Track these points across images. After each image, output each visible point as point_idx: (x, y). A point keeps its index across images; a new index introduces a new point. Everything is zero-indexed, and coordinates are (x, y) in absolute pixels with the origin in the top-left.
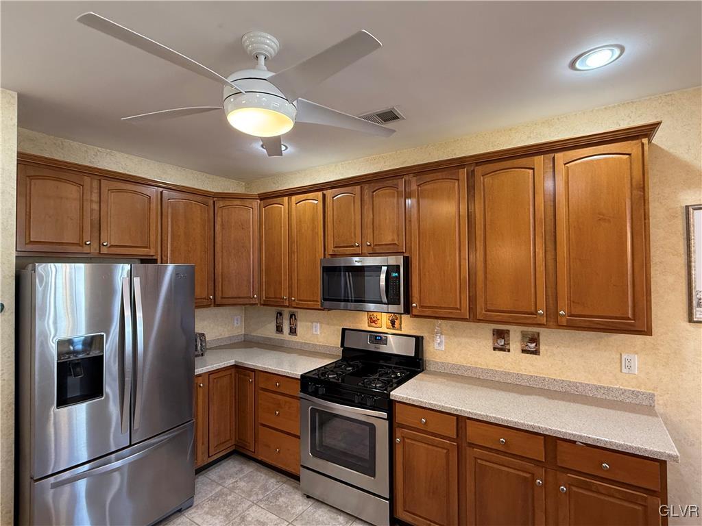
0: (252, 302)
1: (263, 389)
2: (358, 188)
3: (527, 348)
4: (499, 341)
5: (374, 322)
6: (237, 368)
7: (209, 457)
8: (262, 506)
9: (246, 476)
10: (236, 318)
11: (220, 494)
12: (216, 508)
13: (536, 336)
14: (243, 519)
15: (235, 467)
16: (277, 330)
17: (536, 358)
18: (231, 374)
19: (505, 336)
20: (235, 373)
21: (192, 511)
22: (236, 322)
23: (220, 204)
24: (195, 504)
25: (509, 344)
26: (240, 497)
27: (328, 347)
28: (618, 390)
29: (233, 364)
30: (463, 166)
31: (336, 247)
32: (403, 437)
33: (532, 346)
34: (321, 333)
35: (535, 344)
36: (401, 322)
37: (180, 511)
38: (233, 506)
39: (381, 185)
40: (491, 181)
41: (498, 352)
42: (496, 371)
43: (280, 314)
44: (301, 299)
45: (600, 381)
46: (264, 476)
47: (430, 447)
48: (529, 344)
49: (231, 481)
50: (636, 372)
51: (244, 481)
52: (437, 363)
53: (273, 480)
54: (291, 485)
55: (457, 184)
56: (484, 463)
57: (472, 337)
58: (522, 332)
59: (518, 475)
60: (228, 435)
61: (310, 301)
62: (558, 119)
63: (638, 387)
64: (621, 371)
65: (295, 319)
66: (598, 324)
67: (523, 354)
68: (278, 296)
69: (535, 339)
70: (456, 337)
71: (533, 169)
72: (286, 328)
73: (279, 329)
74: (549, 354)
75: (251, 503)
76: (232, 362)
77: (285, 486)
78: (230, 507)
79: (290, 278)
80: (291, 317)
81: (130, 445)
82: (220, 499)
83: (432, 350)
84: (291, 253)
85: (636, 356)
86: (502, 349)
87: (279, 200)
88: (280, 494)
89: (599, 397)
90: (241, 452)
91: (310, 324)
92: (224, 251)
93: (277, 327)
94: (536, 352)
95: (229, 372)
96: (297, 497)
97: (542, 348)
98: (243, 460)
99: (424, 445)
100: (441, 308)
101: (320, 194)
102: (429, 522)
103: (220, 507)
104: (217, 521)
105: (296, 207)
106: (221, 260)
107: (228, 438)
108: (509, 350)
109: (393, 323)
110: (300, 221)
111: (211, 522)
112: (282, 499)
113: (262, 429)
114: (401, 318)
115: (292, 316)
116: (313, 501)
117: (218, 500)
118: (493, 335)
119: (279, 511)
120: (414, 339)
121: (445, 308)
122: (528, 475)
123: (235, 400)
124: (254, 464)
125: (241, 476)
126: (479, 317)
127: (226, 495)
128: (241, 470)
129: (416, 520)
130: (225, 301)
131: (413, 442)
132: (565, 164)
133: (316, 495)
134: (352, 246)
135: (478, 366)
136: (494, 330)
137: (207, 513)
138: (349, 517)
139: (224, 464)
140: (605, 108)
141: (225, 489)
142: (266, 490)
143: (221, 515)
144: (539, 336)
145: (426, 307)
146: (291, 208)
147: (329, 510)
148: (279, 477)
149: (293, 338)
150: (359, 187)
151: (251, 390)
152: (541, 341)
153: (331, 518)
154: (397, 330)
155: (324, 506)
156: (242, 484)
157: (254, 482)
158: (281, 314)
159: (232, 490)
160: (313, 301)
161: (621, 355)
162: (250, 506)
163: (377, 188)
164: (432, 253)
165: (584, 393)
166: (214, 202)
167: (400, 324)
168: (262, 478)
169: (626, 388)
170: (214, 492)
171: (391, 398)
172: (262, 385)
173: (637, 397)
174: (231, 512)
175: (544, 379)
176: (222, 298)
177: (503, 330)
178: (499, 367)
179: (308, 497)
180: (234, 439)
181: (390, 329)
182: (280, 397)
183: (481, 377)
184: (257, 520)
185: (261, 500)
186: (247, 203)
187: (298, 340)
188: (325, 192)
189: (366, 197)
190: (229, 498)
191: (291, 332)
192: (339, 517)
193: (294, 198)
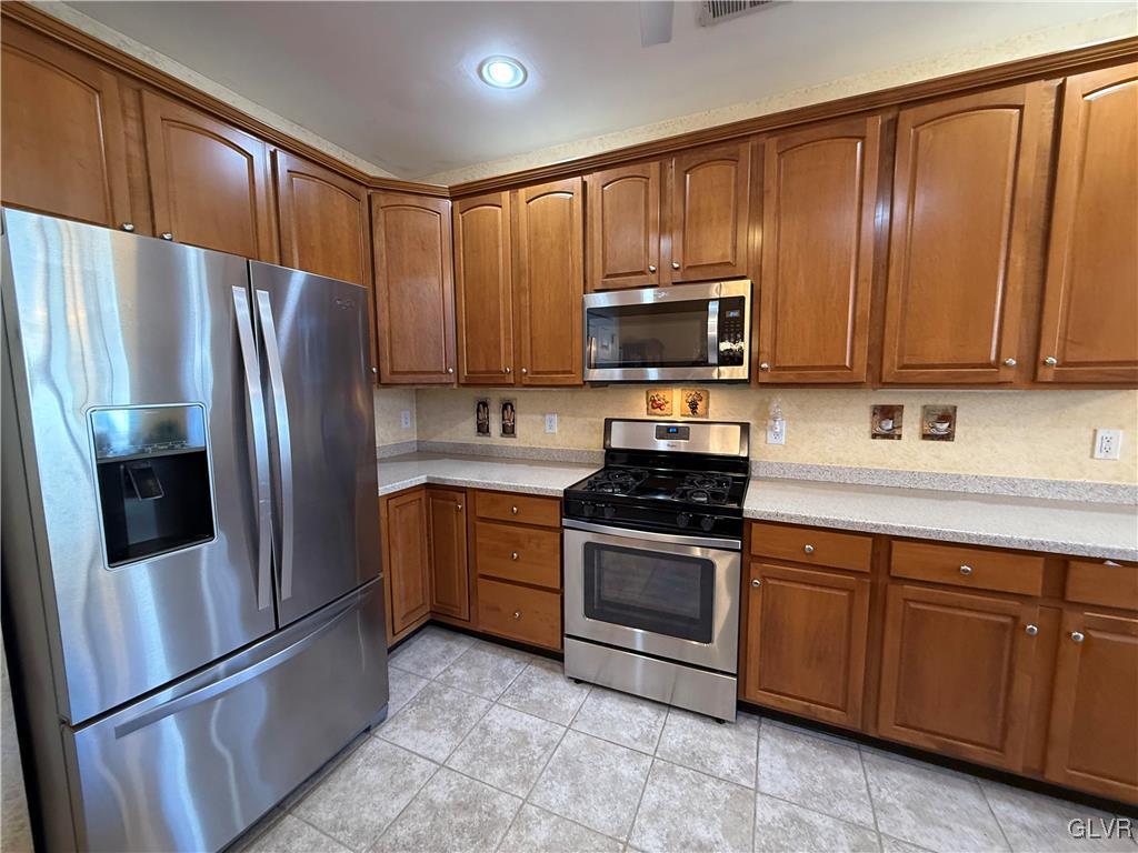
0: (444, 381)
1: (483, 519)
2: (654, 166)
3: (934, 431)
4: (884, 423)
5: (659, 407)
6: (430, 487)
7: (394, 634)
8: (509, 704)
9: (460, 659)
10: (403, 413)
11: (428, 693)
12: (431, 717)
13: (951, 411)
14: (485, 730)
15: (438, 647)
16: (479, 431)
17: (947, 447)
18: (420, 499)
19: (895, 415)
20: (427, 499)
21: (388, 727)
22: (403, 420)
23: (381, 200)
24: (391, 712)
25: (900, 427)
26: (465, 695)
27: (572, 451)
28: (1083, 485)
29: (424, 481)
30: (872, 112)
31: (608, 276)
32: (764, 577)
33: (941, 426)
34: (560, 431)
35: (947, 424)
36: (708, 403)
37: (368, 730)
38: (460, 710)
39: (703, 157)
40: (931, 137)
41: (879, 442)
42: (876, 471)
43: (483, 405)
44: (541, 369)
45: (1053, 475)
46: (491, 656)
47: (818, 589)
48: (938, 425)
49: (439, 669)
50: (1118, 457)
51: (461, 667)
52: (771, 464)
53: (508, 662)
54: (541, 666)
55: (859, 145)
56: (920, 606)
57: (835, 420)
58: (925, 407)
59: (987, 621)
60: (421, 597)
61: (557, 373)
62: (1029, 37)
63: (1119, 479)
64: (1092, 457)
65: (512, 410)
66: (1111, 375)
67: (925, 442)
68: (494, 368)
69: (948, 416)
70: (805, 421)
71: (1021, 108)
72: (495, 426)
73: (483, 429)
74: (969, 438)
75: (487, 702)
76: (422, 479)
77: (532, 668)
78: (453, 712)
79: (518, 337)
80: (505, 407)
81: (278, 630)
82: (432, 701)
83: (762, 444)
84: (518, 292)
85: (1121, 432)
86: (888, 436)
87: (491, 197)
88: (530, 681)
89: (1050, 497)
90: (443, 622)
91: (540, 417)
92: (392, 289)
93: (478, 425)
94: (948, 437)
95: (416, 496)
96: (561, 685)
97: (959, 430)
98: (445, 633)
99: (803, 587)
100: (813, 368)
101: (577, 181)
102: (806, 703)
103: (437, 716)
104: (441, 740)
105: (528, 209)
106: (386, 305)
107: (421, 602)
108: (900, 437)
109: (693, 406)
110: (536, 234)
111: (431, 742)
112: (537, 689)
113: (483, 584)
114: (708, 398)
115: (507, 406)
116: (589, 688)
117: (428, 703)
118: (874, 414)
119: (541, 709)
120: (739, 427)
121: (821, 368)
122: (1007, 620)
123: (429, 540)
124: (466, 639)
125: (453, 659)
126: (886, 378)
127: (440, 693)
128: (449, 651)
129: (782, 701)
130: (398, 379)
131: (782, 583)
132: (1084, 96)
133: (590, 676)
134: (642, 273)
135: (844, 465)
136: (875, 407)
137: (418, 728)
138: (656, 706)
139: (416, 643)
140: (1121, 15)
141: (434, 684)
142: (504, 678)
143: (445, 728)
144: (955, 411)
145: (785, 368)
146: (518, 211)
147: (621, 700)
148: (516, 656)
149: (509, 442)
150: (657, 163)
151: (459, 525)
152: (957, 419)
153: (630, 711)
154: (702, 416)
155: (609, 693)
156: (459, 672)
157: (477, 666)
158: (485, 405)
159: (447, 683)
160: (564, 372)
161: (1095, 431)
162: (489, 708)
163: (693, 163)
164: (801, 274)
165: (1025, 494)
166: (369, 197)
167: (707, 407)
168: (490, 659)
169: (1097, 482)
170: (415, 692)
171: (744, 516)
172: (481, 513)
173: (1115, 493)
174: (460, 721)
175: (959, 477)
176: (393, 373)
177: (892, 406)
178: (882, 464)
179: (578, 681)
180: (428, 603)
181: (688, 416)
182: (519, 530)
183: (848, 482)
184: (511, 730)
185: (502, 695)
186: (431, 203)
187: (517, 445)
188: (586, 178)
189: (671, 182)
190: (446, 697)
191: (504, 431)
192: (640, 707)
193: (522, 192)
